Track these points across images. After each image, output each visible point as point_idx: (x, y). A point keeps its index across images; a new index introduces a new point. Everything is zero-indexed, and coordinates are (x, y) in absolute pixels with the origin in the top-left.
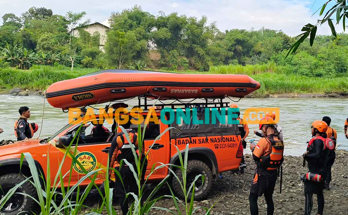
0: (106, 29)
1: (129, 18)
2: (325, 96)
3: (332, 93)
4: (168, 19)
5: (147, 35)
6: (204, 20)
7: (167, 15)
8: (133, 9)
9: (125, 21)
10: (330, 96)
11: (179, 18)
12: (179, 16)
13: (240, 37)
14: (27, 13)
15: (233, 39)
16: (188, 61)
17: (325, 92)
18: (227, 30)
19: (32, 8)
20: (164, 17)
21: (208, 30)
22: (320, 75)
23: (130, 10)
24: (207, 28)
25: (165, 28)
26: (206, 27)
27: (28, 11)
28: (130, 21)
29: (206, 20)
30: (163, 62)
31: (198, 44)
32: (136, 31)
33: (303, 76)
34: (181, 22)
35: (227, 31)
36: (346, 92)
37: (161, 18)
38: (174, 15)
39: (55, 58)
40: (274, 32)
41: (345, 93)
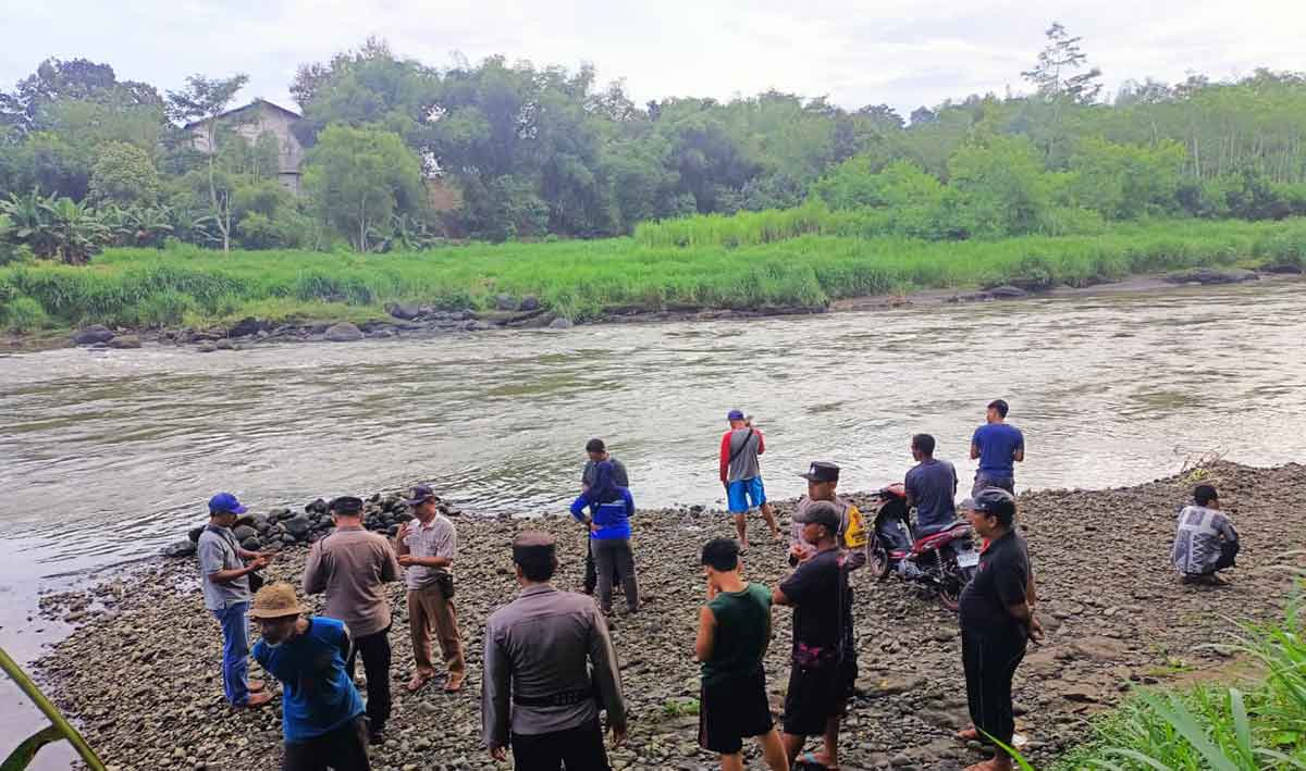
0: (292, 121)
1: (361, 82)
2: (984, 296)
3: (1002, 284)
4: (479, 75)
5: (419, 134)
6: (586, 76)
7: (473, 67)
8: (363, 50)
9: (351, 94)
10: (996, 295)
11: (511, 72)
12: (509, 65)
13: (698, 122)
14: (32, 78)
15: (678, 129)
16: (546, 208)
17: (983, 285)
18: (653, 102)
19: (48, 61)
20: (466, 71)
21: (601, 105)
22: (960, 235)
23: (354, 55)
24: (597, 99)
25: (471, 109)
26: (593, 97)
27: (37, 75)
28: (365, 93)
29: (593, 75)
30: (472, 217)
31: (572, 153)
32: (386, 123)
33: (914, 239)
34: (518, 83)
35: (652, 105)
36: (1041, 279)
37: (456, 74)
38: (494, 64)
39: (154, 221)
40: (794, 100)
41: (1039, 282)
